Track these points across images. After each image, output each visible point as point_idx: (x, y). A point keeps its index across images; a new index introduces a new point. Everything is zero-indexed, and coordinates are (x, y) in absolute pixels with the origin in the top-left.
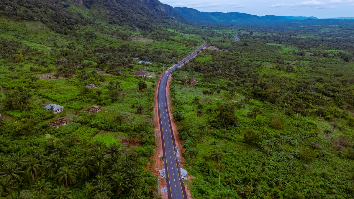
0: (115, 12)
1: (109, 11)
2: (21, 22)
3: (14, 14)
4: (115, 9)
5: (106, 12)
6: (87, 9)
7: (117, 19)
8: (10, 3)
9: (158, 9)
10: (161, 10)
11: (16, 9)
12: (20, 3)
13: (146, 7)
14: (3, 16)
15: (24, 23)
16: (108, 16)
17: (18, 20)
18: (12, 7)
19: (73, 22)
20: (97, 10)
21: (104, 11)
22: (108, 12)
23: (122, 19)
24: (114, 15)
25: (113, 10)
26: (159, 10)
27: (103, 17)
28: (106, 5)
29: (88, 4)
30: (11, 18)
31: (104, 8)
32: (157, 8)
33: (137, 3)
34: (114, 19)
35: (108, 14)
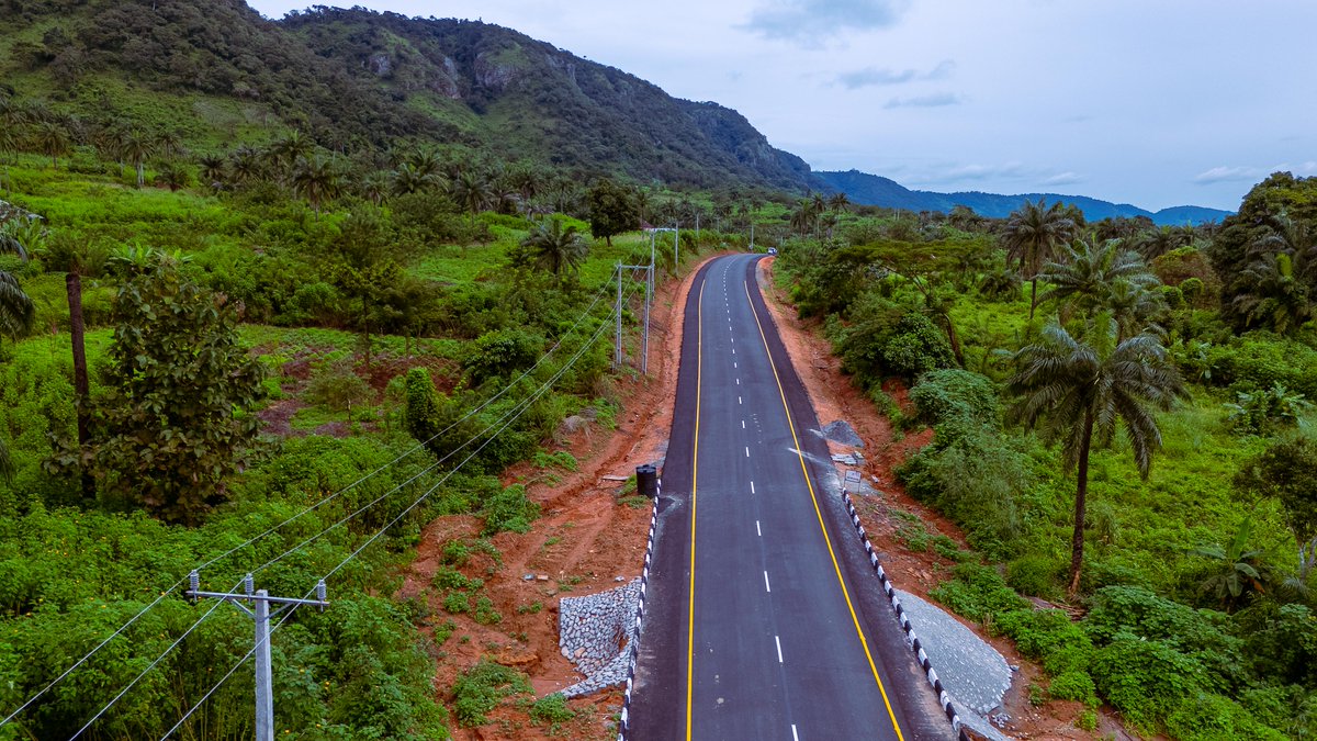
0: (576, 124)
1: (554, 120)
2: (181, 95)
3: (157, 68)
4: (579, 117)
5: (543, 125)
6: (473, 115)
7: (580, 150)
8: (149, 30)
9: (747, 153)
10: (757, 156)
11: (172, 51)
12: (196, 37)
13: (700, 134)
14: (115, 71)
15: (190, 99)
16: (548, 140)
17: (169, 88)
18: (156, 40)
19: (397, 125)
20: (510, 119)
21: (536, 122)
22: (550, 124)
23: (601, 149)
24: (570, 135)
25: (569, 117)
26: (751, 154)
27: (531, 140)
28: (543, 101)
29: (478, 97)
30: (143, 80)
31: (536, 109)
32: (746, 148)
33: (669, 118)
34: (570, 149)
35: (549, 132)
